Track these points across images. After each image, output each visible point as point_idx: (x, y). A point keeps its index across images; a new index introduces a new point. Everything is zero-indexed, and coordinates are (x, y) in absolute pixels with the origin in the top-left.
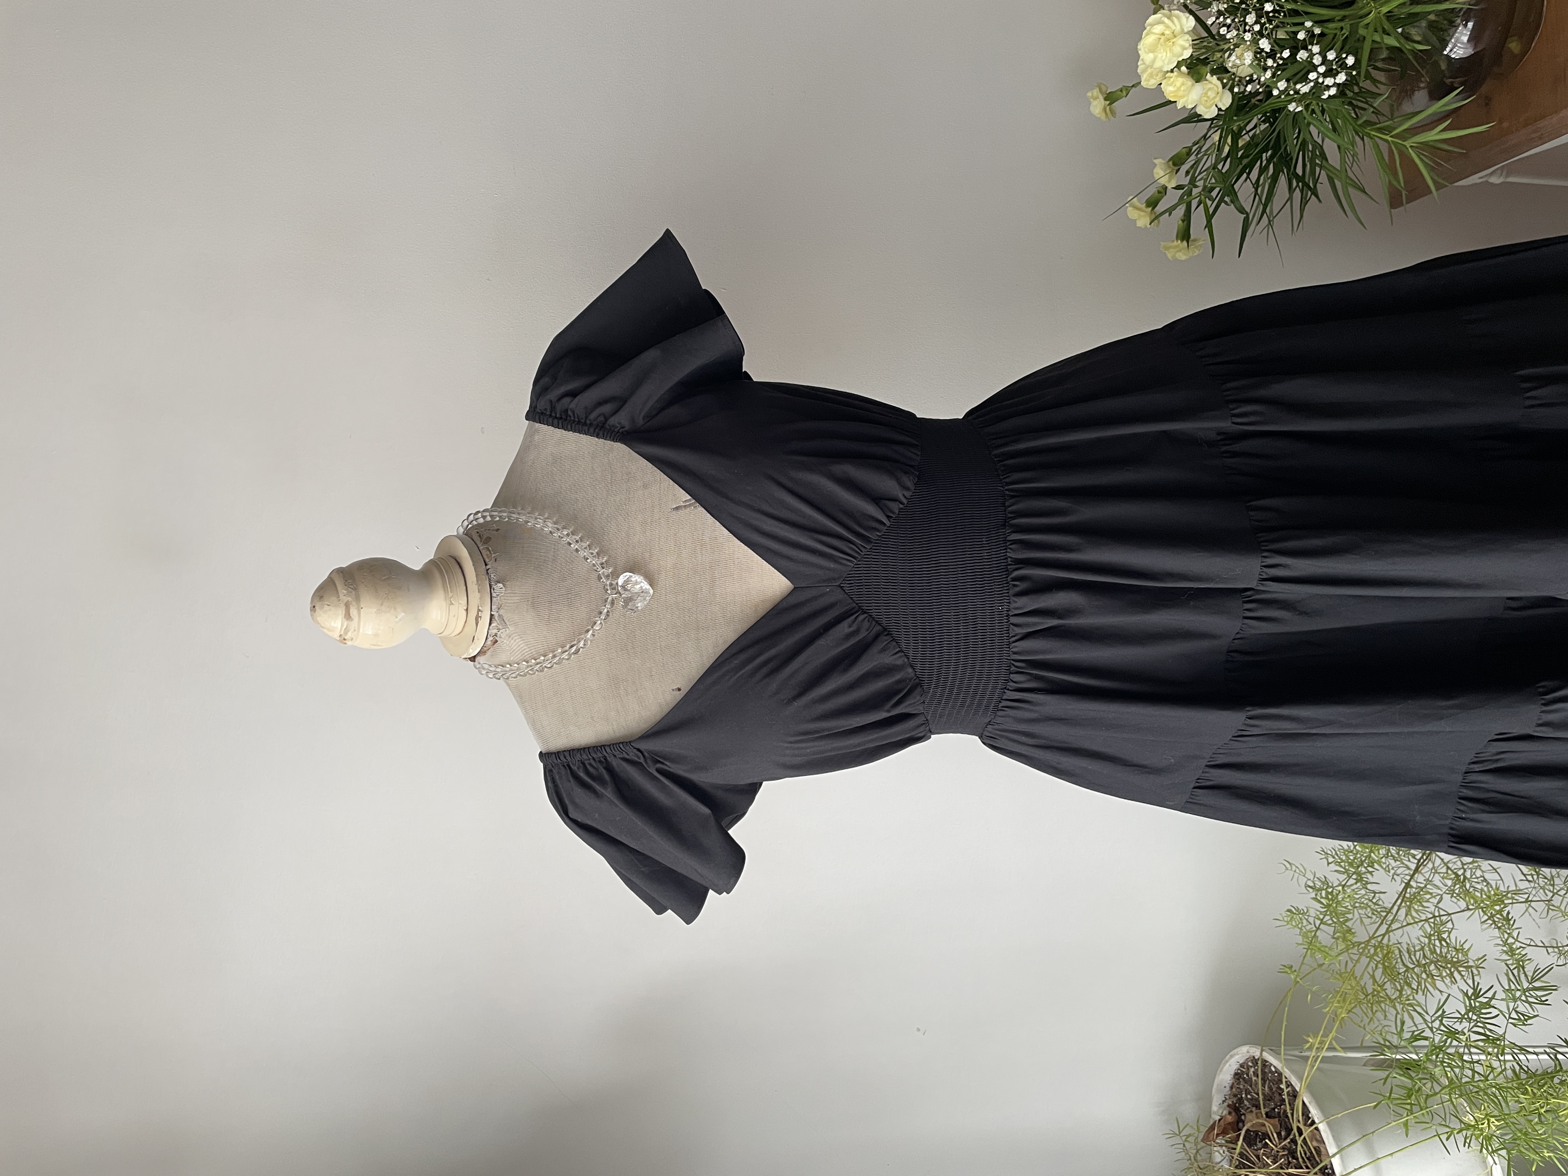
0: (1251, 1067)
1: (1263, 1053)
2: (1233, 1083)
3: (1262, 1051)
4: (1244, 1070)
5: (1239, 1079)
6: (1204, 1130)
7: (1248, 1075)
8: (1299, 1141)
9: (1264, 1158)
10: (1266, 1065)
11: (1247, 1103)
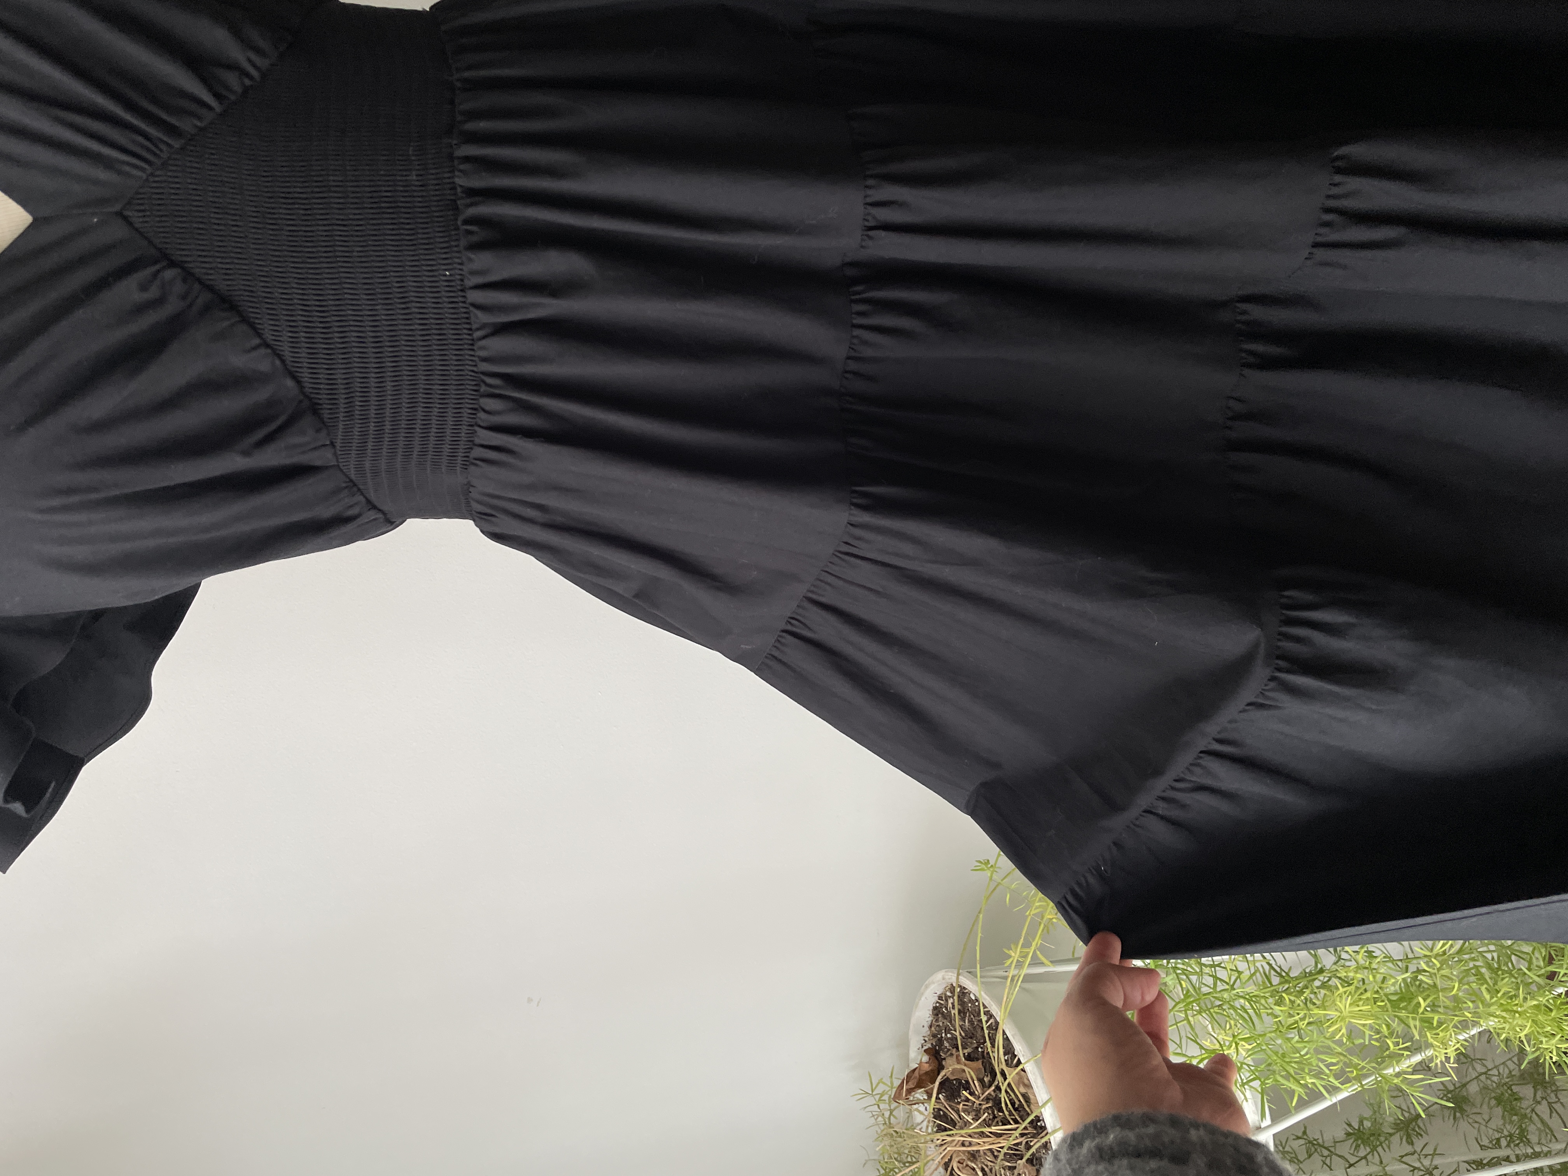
0: (950, 997)
1: (960, 977)
2: (932, 1021)
3: (958, 975)
4: (942, 1002)
5: (937, 1015)
6: (897, 1083)
7: (947, 1009)
8: (1003, 1088)
9: (963, 1114)
10: (964, 992)
11: (946, 1044)
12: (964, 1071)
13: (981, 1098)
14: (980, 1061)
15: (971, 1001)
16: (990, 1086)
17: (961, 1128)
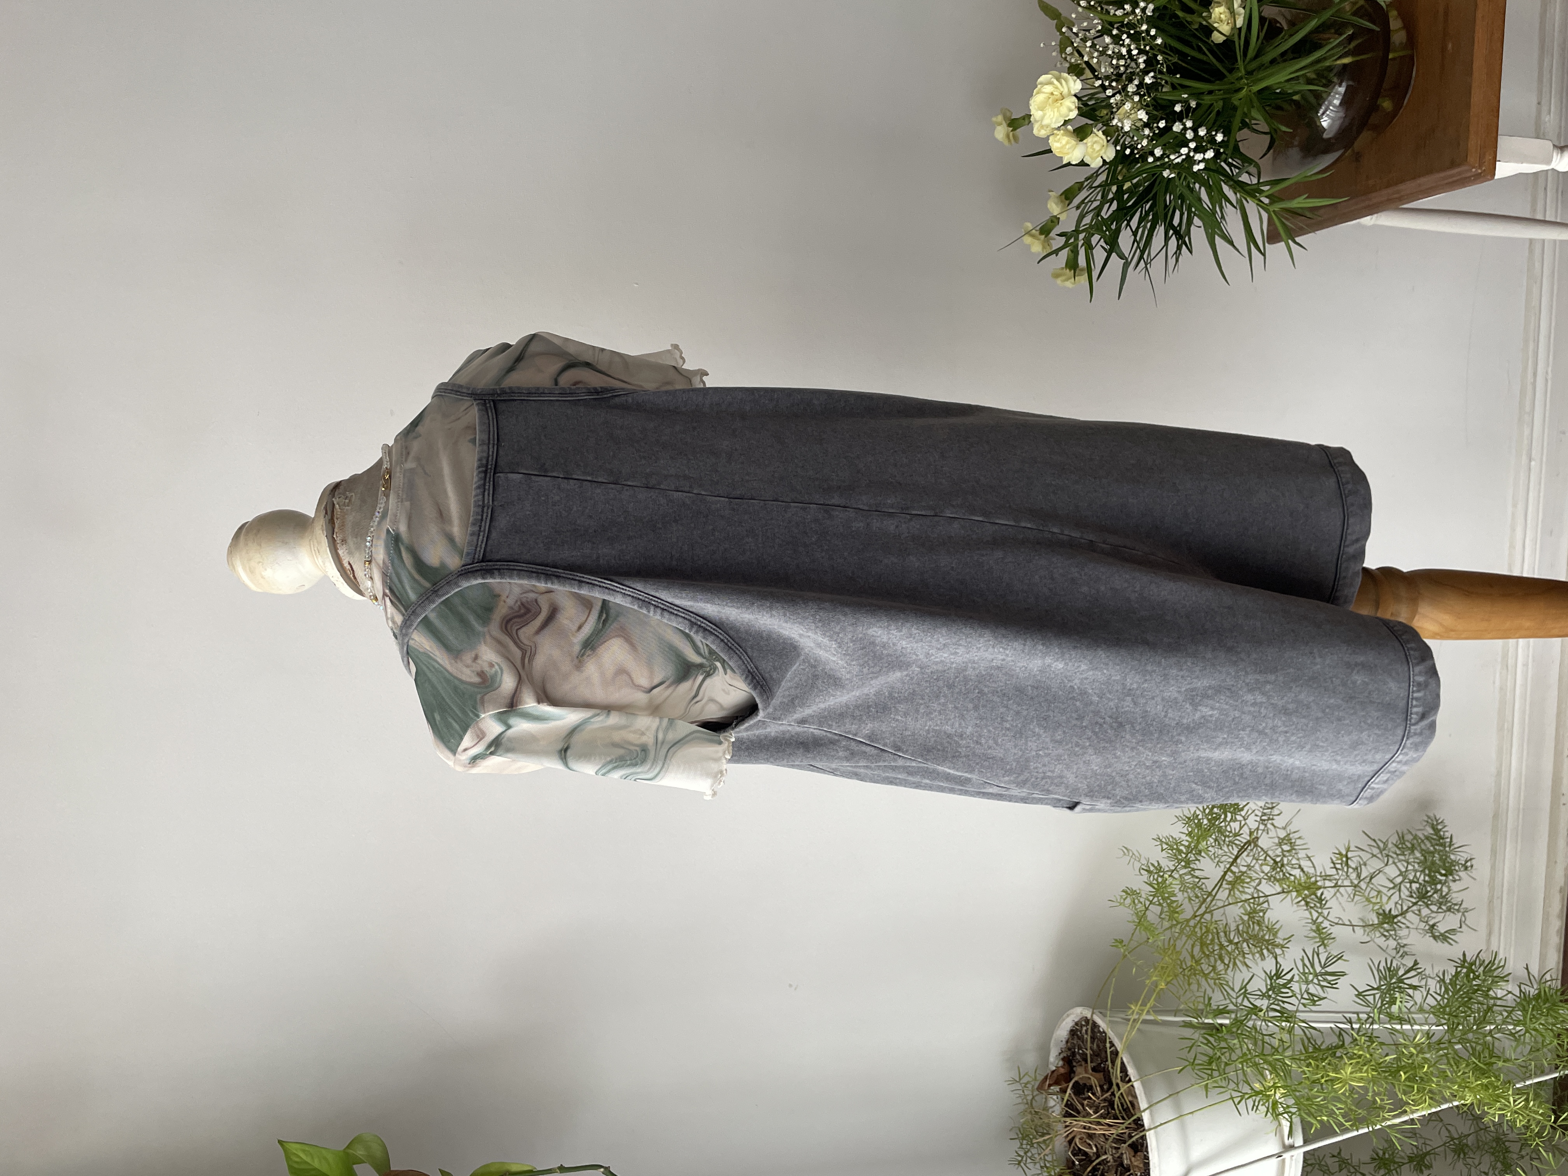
0: (1084, 1026)
1: (1094, 1015)
2: (1068, 1039)
3: (1093, 1013)
4: (1078, 1028)
5: (1073, 1035)
6: (1040, 1078)
7: (1080, 1033)
8: (1117, 1096)
9: (1087, 1108)
10: (1095, 1025)
11: (1078, 1057)
12: (1090, 1078)
13: (1101, 1098)
14: (1102, 1074)
15: (1099, 1031)
16: (1107, 1091)
17: (1084, 1117)
